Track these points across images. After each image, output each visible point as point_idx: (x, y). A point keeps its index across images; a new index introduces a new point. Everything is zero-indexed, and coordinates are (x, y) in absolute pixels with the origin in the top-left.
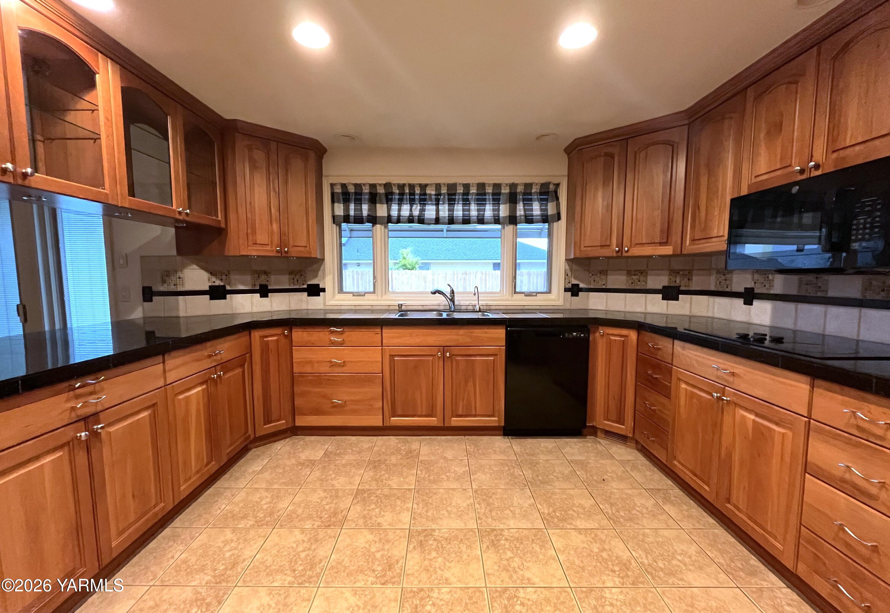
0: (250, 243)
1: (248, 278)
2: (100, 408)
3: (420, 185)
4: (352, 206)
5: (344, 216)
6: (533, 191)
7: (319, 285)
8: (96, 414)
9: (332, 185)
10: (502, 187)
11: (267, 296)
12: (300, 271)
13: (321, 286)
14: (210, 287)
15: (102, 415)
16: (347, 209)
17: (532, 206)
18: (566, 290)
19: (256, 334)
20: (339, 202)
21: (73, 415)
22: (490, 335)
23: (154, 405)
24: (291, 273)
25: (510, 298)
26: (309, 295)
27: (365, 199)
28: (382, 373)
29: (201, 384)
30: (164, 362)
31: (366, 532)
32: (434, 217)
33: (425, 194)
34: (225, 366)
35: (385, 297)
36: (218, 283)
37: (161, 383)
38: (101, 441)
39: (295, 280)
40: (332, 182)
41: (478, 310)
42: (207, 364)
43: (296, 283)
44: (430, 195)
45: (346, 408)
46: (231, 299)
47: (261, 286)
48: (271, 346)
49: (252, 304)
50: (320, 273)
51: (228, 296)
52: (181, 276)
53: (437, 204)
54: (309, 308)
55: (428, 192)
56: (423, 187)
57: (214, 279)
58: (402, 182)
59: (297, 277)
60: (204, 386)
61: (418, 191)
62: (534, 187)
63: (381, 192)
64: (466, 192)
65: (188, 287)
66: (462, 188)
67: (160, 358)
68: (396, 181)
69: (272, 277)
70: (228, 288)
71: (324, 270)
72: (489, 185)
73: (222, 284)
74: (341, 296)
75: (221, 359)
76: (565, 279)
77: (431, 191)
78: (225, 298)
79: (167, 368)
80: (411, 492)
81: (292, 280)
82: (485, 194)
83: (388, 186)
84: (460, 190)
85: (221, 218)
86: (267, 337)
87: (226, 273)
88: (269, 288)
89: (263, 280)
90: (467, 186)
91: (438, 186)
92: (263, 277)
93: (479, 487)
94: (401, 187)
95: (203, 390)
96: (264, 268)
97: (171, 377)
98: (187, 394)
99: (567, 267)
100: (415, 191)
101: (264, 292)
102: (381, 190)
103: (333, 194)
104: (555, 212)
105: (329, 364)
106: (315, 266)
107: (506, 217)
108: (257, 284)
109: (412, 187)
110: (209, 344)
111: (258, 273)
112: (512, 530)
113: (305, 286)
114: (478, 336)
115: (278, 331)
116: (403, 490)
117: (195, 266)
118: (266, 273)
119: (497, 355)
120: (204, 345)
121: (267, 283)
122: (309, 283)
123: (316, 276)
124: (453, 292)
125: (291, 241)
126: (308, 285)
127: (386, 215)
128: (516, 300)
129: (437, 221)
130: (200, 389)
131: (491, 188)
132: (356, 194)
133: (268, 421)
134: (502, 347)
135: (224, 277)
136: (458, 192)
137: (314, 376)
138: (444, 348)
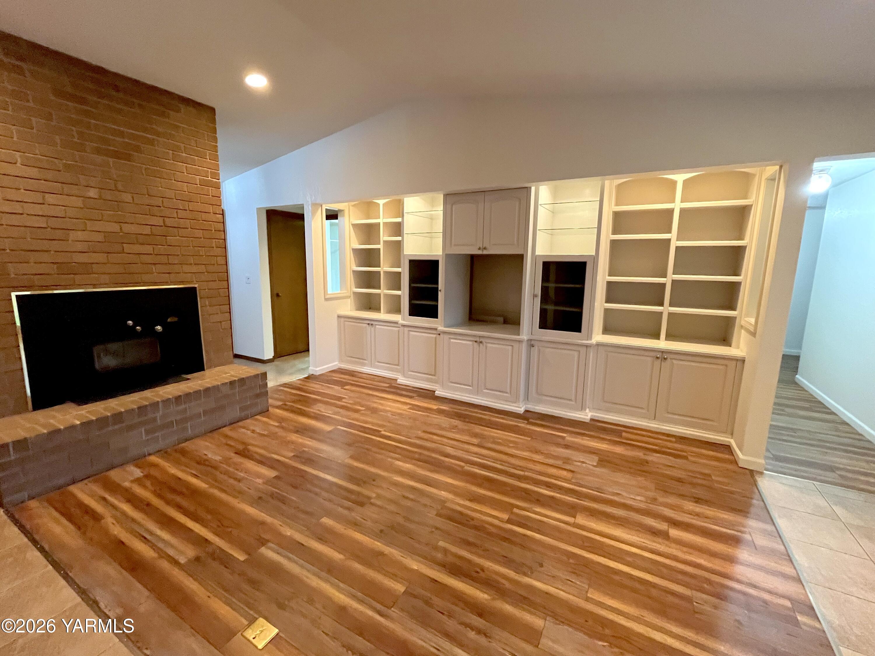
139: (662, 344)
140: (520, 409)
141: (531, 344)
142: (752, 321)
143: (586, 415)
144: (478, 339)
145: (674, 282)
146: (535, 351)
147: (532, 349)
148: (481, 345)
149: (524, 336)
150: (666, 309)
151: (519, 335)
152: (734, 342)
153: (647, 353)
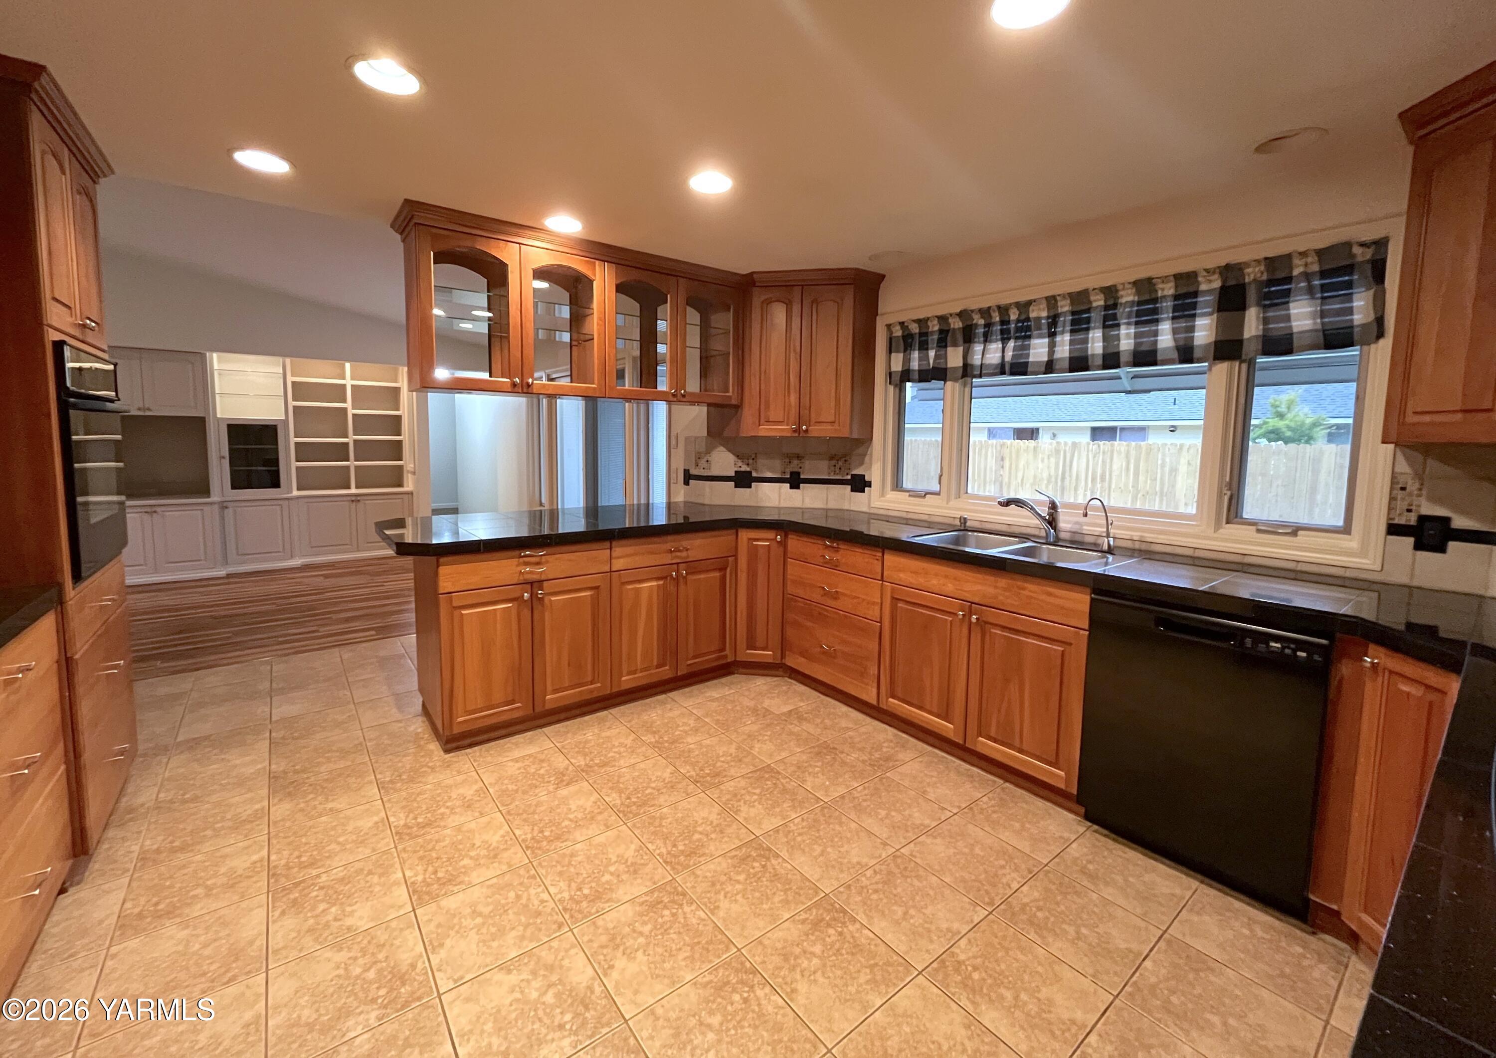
0: (762, 421)
1: (777, 463)
2: (543, 577)
3: (1018, 305)
4: (916, 355)
5: (902, 371)
6: (1296, 272)
7: (864, 476)
8: (541, 582)
9: (889, 326)
10: (1200, 279)
11: (798, 488)
12: (845, 456)
13: (867, 479)
14: (736, 472)
15: (545, 584)
16: (907, 361)
17: (1288, 309)
18: (1393, 529)
19: (745, 535)
20: (898, 351)
21: (521, 578)
22: (1058, 601)
23: (597, 588)
24: (831, 458)
25: (1210, 532)
26: (852, 490)
27: (933, 340)
28: (880, 622)
29: (658, 579)
30: (611, 549)
31: (717, 809)
32: (1046, 359)
33: (1028, 319)
34: (694, 567)
35: (954, 503)
36: (745, 468)
37: (607, 569)
38: (543, 605)
39: (838, 466)
40: (888, 322)
41: (1106, 547)
42: (667, 559)
43: (838, 471)
44: (1039, 319)
45: (836, 661)
46: (756, 487)
47: (792, 473)
48: (761, 552)
49: (780, 496)
50: (867, 458)
51: (753, 484)
52: (710, 459)
53: (1052, 335)
54: (852, 508)
55: (1033, 315)
56: (1024, 306)
57: (740, 464)
58: (985, 305)
59: (840, 463)
60: (661, 582)
61: (1014, 315)
62: (1296, 261)
63: (956, 327)
64: (1111, 302)
65: (715, 472)
66: (1102, 296)
67: (607, 544)
68: (974, 305)
69: (807, 462)
70: (754, 474)
71: (871, 454)
72: (1164, 279)
73: (748, 469)
74: (892, 495)
75: (688, 557)
76: (1392, 499)
77: (1039, 312)
78: (750, 487)
79: (614, 554)
80: (818, 803)
81: (833, 468)
82: (1155, 300)
83: (963, 314)
84: (1098, 301)
85: (733, 392)
86: (758, 540)
87: (753, 456)
88: (802, 477)
89: (794, 466)
90: (1110, 292)
91: (1051, 301)
92: (795, 462)
93: (911, 855)
94: (985, 312)
95: (658, 586)
96: (798, 450)
97: (618, 564)
98: (638, 586)
99: (1403, 467)
100: (1009, 316)
101: (795, 482)
102: (956, 324)
103: (890, 340)
104: (1372, 317)
105: (822, 592)
106: (861, 450)
107: (1210, 343)
108: (788, 471)
109: (1003, 310)
110: (670, 538)
111: (790, 457)
112: (866, 932)
113: (849, 477)
114: (1032, 597)
115: (770, 534)
116: (810, 795)
117: (722, 448)
118: (799, 457)
119: (1071, 644)
120: (665, 538)
121: (800, 470)
122: (854, 472)
123: (862, 463)
124: (1053, 506)
125: (813, 415)
126: (853, 476)
127: (961, 364)
128: (1223, 540)
129: (1050, 367)
130: (654, 583)
131: (1172, 284)
132: (921, 334)
133: (751, 646)
134: (1082, 632)
135: (751, 461)
136: (1095, 304)
137: (806, 604)
138: (971, 606)
139: (353, 491)
140: (222, 573)
141: (223, 506)
142: (412, 466)
143: (297, 562)
144: (149, 510)
145: (355, 441)
146: (229, 513)
147: (226, 511)
148: (155, 515)
149: (215, 497)
150: (352, 463)
151: (209, 497)
152: (405, 484)
153: (345, 499)
